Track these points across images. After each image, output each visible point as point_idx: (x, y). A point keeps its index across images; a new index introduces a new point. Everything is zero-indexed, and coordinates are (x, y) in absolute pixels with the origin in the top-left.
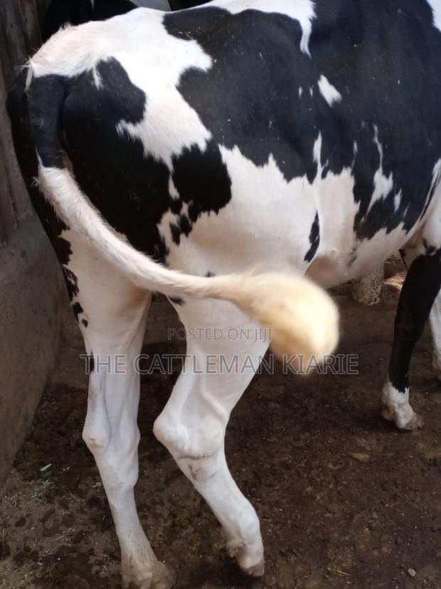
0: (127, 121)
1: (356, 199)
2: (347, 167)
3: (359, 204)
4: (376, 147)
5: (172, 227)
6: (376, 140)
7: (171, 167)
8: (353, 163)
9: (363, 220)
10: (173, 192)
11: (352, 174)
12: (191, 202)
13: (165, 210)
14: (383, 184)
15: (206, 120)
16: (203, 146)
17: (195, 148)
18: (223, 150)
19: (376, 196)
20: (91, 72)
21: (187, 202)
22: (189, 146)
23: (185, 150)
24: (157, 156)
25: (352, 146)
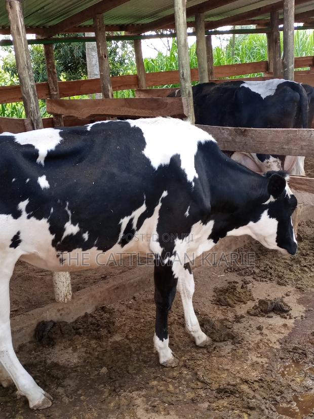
1: (52, 233)
2: (45, 218)
3: (54, 235)
4: (66, 212)
6: (67, 208)
8: (49, 217)
9: (59, 243)
11: (48, 222)
14: (72, 228)
25: (50, 210)
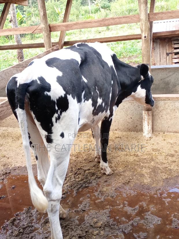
0: (47, 91)
2: (90, 99)
3: (94, 107)
4: (97, 92)
5: (56, 118)
6: (97, 90)
7: (56, 102)
8: (92, 98)
9: (95, 111)
10: (57, 108)
11: (92, 100)
12: (60, 110)
13: (55, 113)
14: (100, 101)
15: (64, 90)
16: (63, 96)
17: (62, 97)
18: (68, 96)
19: (98, 105)
20: (36, 80)
21: (59, 110)
22: (60, 96)
23: (59, 97)
24: (53, 100)
25: (92, 93)
